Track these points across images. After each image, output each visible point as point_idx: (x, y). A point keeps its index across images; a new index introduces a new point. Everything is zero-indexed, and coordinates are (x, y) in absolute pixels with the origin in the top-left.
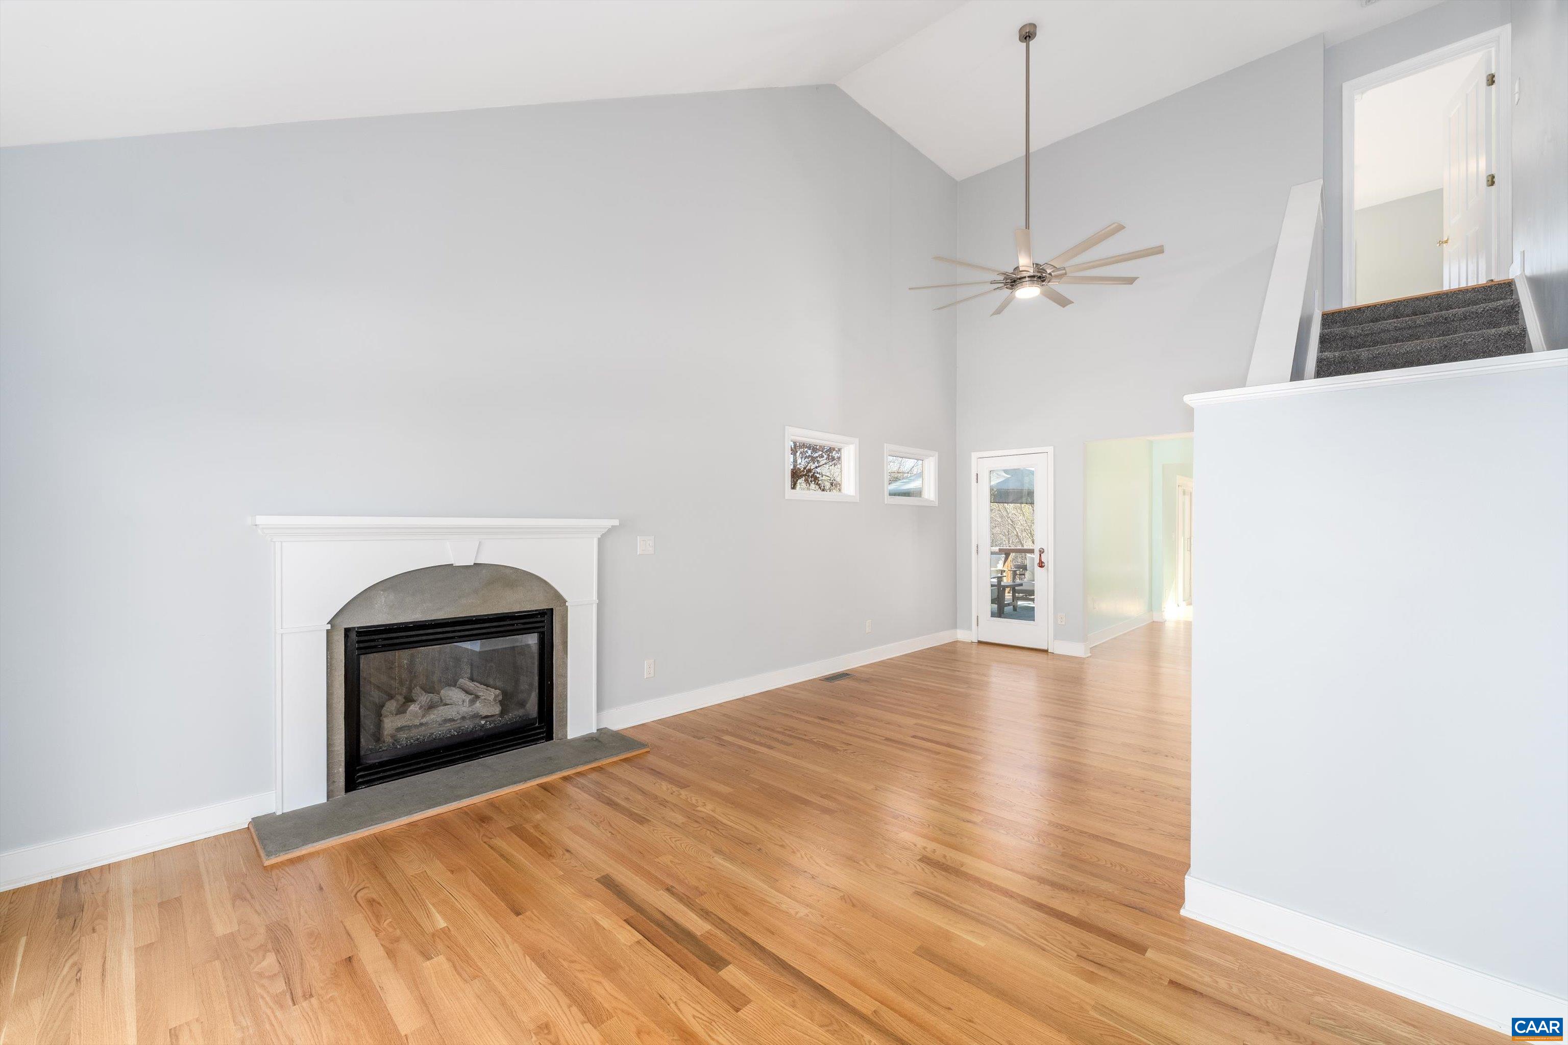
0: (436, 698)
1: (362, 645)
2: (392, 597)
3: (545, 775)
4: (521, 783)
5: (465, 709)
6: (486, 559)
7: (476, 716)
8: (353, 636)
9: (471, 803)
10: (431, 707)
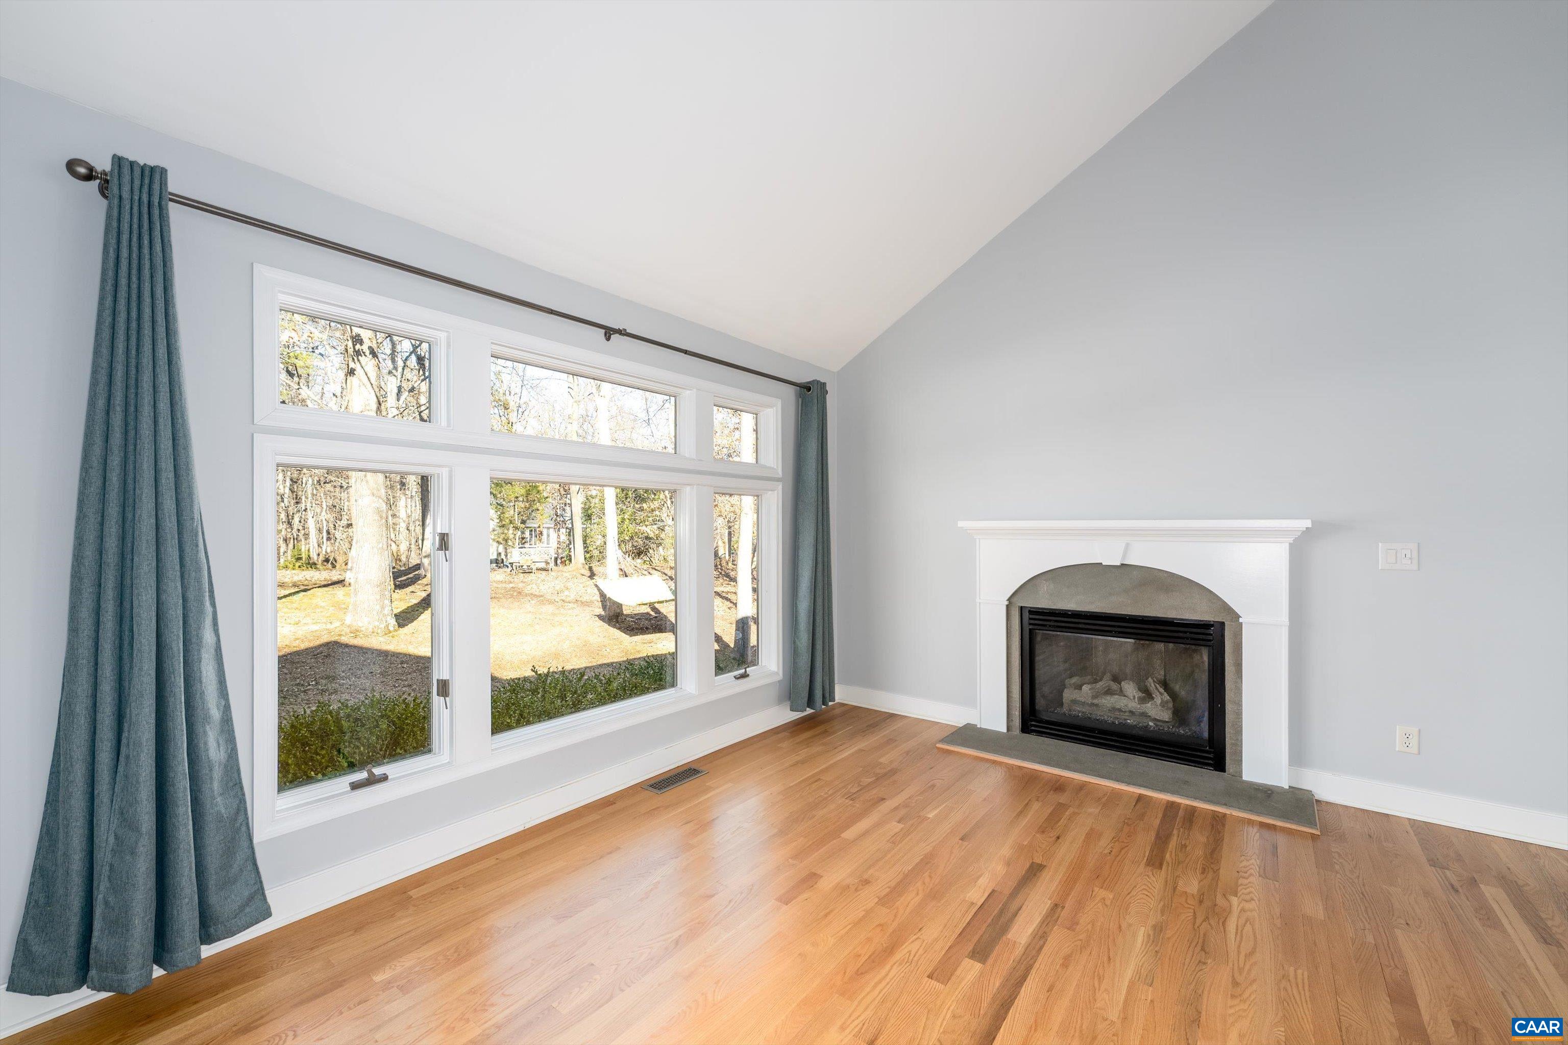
0: (1114, 686)
1: (1032, 622)
2: (1052, 586)
3: (1152, 789)
4: (1123, 784)
5: (1134, 705)
6: (1134, 560)
7: (1144, 715)
8: (1026, 615)
9: (1072, 777)
10: (1109, 692)
